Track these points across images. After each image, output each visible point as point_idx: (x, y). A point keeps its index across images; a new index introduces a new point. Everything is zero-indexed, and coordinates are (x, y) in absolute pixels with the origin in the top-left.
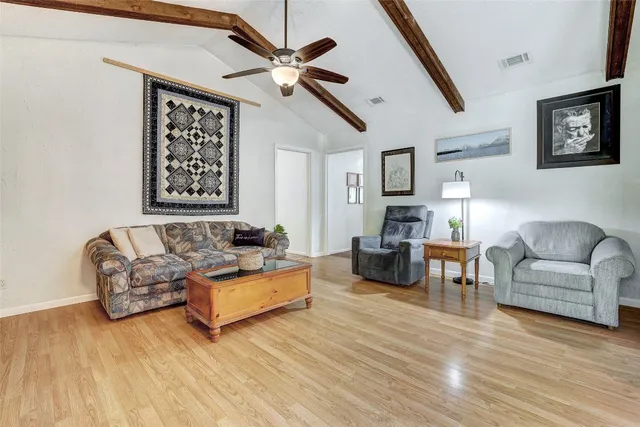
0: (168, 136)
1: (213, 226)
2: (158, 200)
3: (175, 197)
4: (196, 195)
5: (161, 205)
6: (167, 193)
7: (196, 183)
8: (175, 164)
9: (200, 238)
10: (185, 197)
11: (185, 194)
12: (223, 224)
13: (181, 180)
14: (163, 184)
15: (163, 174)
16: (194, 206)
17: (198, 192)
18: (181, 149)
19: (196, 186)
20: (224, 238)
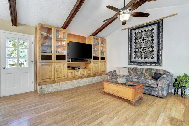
0: (135, 43)
1: (147, 70)
2: (132, 61)
3: (137, 60)
4: (143, 59)
5: (133, 62)
6: (134, 59)
7: (143, 55)
8: (137, 50)
9: (140, 73)
10: (140, 60)
11: (140, 59)
12: (151, 69)
13: (139, 55)
14: (133, 56)
15: (133, 53)
16: (143, 63)
17: (144, 58)
18: (138, 45)
19: (143, 56)
20: (149, 74)
